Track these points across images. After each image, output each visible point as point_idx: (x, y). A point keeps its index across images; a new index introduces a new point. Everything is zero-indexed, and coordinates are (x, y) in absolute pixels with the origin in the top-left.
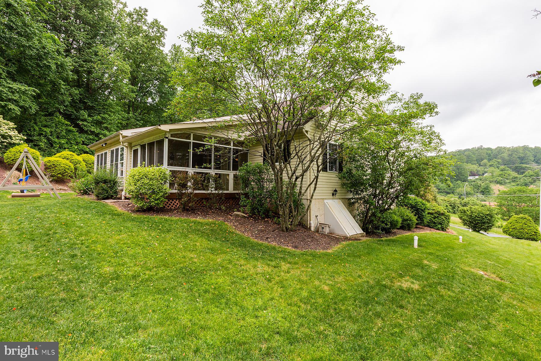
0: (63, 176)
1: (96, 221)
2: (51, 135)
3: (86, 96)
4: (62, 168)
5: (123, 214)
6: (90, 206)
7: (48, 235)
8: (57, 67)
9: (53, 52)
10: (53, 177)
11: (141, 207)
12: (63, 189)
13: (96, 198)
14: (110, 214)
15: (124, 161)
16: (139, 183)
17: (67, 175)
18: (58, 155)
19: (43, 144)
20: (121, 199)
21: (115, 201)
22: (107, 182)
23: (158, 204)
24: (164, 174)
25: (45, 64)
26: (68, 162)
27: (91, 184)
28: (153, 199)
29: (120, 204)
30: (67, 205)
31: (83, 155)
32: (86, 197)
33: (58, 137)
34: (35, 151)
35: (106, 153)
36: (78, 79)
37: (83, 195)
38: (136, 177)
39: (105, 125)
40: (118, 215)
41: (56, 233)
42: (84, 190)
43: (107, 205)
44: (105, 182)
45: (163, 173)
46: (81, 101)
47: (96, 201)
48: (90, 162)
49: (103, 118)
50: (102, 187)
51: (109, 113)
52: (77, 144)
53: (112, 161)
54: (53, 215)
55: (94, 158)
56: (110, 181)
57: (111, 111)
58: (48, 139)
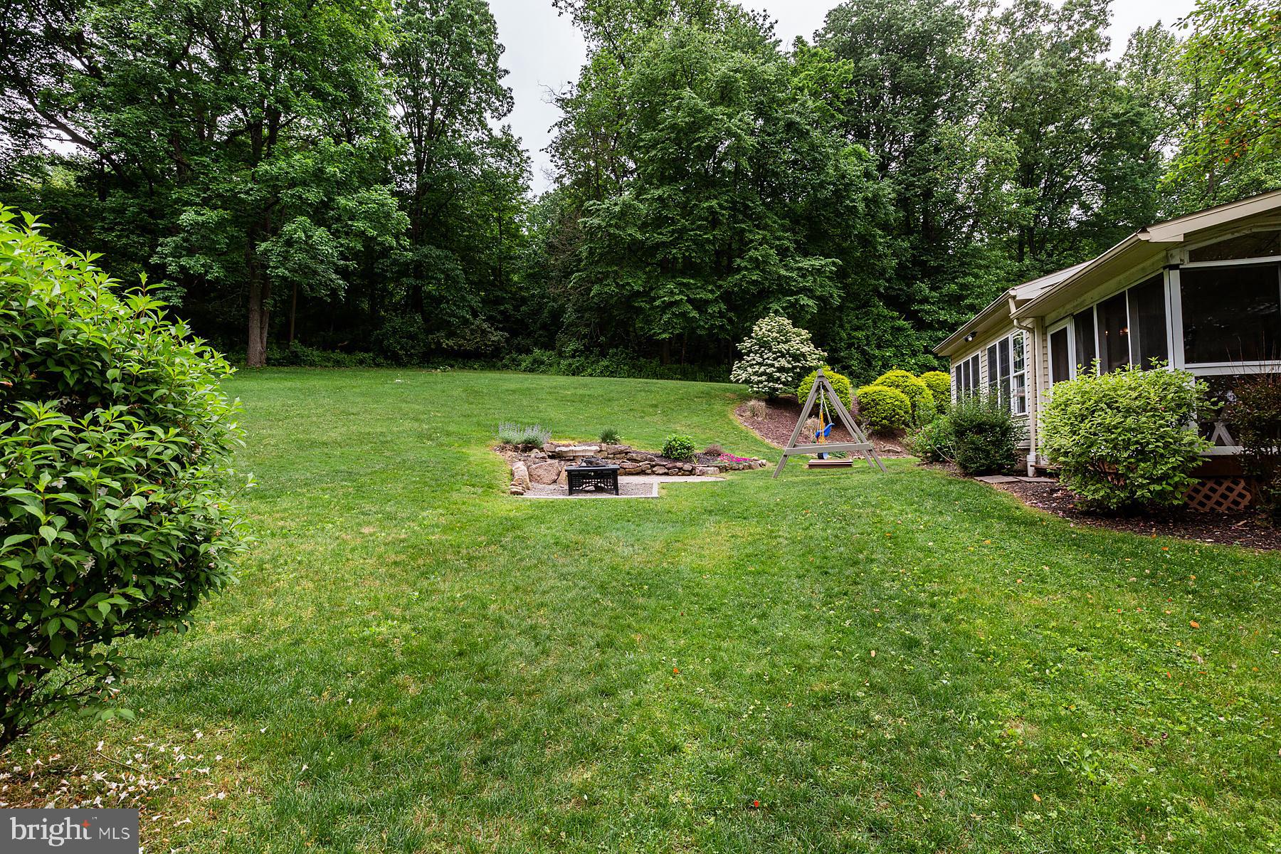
0: (892, 422)
1: (966, 537)
2: (866, 345)
3: (923, 248)
4: (889, 406)
5: (1042, 520)
6: (947, 491)
7: (856, 563)
8: (867, 206)
9: (858, 177)
10: (874, 425)
11: (1099, 503)
12: (893, 451)
13: (962, 471)
14: (1000, 518)
15: (1027, 370)
16: (1086, 424)
17: (899, 420)
18: (880, 379)
19: (855, 363)
20: (1026, 475)
21: (1011, 479)
22: (986, 431)
23: (1161, 494)
24: (1180, 389)
25: (847, 206)
26: (898, 391)
27: (946, 437)
28: (1142, 476)
29: (1025, 490)
30: (898, 487)
31: (927, 374)
32: (937, 467)
33: (879, 347)
34: (841, 376)
35: (976, 359)
36: (907, 218)
37: (931, 463)
38: (1075, 408)
39: (967, 302)
40: (1025, 523)
41: (872, 561)
42: (933, 452)
43: (990, 491)
44: (980, 428)
45: (1173, 389)
46: (916, 261)
47: (961, 479)
48: (942, 388)
49: (963, 287)
50: (973, 443)
51: (975, 270)
52: (914, 354)
53: (992, 377)
54: (870, 510)
55: (950, 379)
56: (993, 427)
57: (980, 267)
58: (864, 353)
